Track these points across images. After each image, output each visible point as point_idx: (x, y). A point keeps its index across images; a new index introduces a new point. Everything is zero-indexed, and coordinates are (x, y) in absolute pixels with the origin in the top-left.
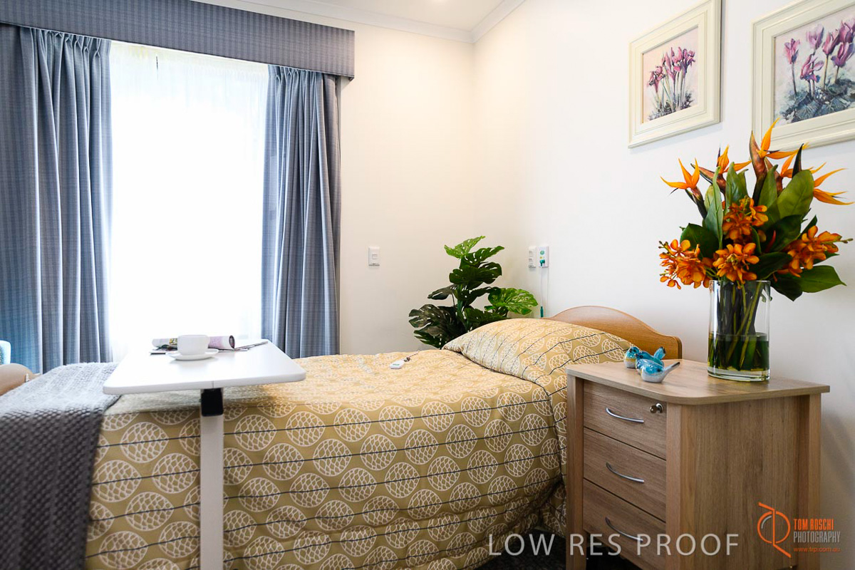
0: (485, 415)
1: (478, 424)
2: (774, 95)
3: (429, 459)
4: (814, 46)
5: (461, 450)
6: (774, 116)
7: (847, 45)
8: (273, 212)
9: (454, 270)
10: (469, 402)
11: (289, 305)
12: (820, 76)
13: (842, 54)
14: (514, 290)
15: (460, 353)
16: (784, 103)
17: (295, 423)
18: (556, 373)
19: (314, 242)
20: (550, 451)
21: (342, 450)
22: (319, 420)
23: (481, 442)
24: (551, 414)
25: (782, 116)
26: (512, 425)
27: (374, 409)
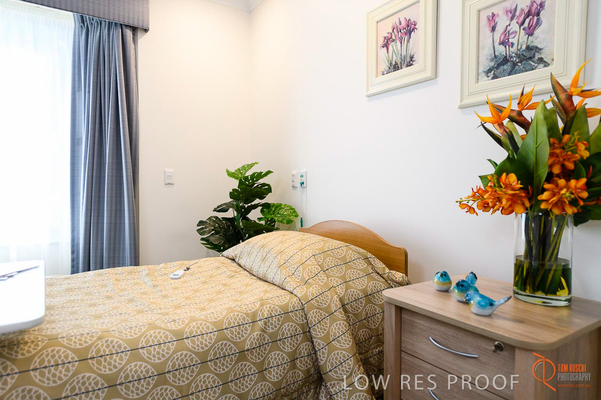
0: (246, 330)
1: (240, 338)
2: (478, 57)
3: (191, 378)
4: (510, 18)
5: (223, 364)
6: (478, 74)
7: (536, 18)
8: (80, 139)
9: (233, 190)
10: (231, 318)
11: (94, 218)
12: (514, 42)
13: (532, 26)
14: (281, 205)
15: (234, 260)
16: (486, 64)
17: (43, 361)
18: (310, 283)
19: (114, 165)
20: (304, 353)
21: (96, 383)
22: (71, 355)
23: (242, 355)
24: (305, 321)
25: (484, 74)
26: (271, 335)
27: (135, 336)
